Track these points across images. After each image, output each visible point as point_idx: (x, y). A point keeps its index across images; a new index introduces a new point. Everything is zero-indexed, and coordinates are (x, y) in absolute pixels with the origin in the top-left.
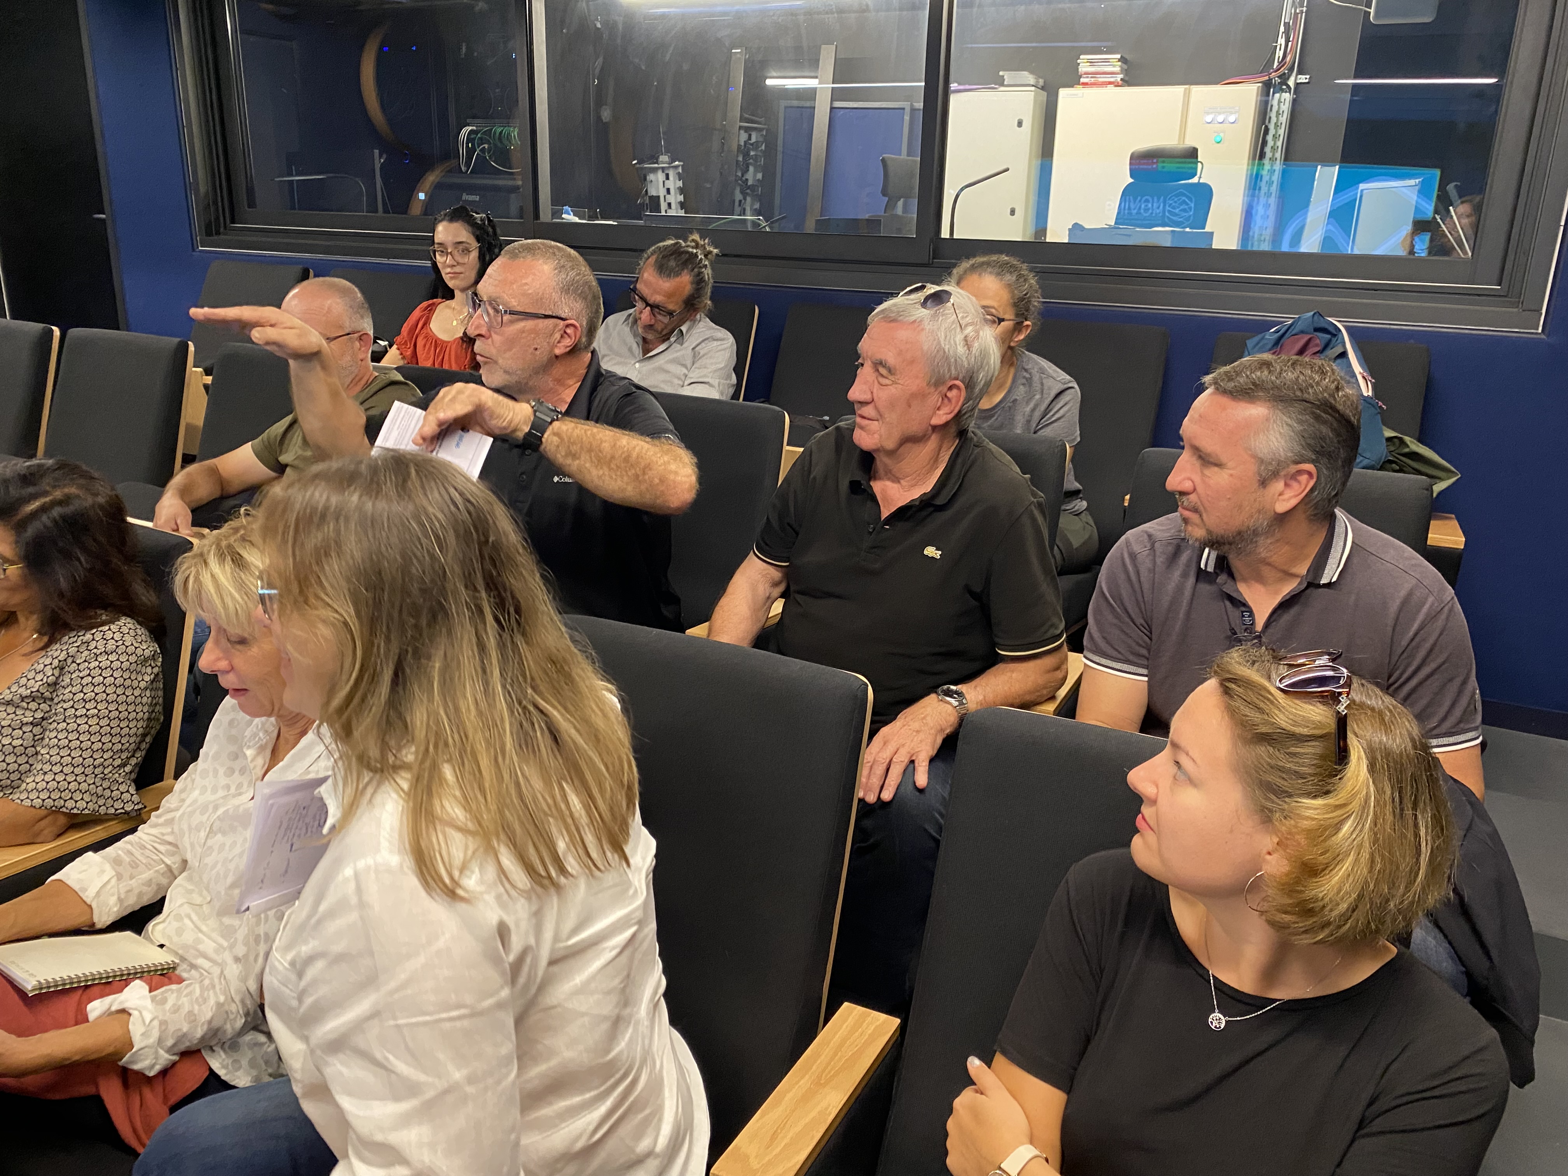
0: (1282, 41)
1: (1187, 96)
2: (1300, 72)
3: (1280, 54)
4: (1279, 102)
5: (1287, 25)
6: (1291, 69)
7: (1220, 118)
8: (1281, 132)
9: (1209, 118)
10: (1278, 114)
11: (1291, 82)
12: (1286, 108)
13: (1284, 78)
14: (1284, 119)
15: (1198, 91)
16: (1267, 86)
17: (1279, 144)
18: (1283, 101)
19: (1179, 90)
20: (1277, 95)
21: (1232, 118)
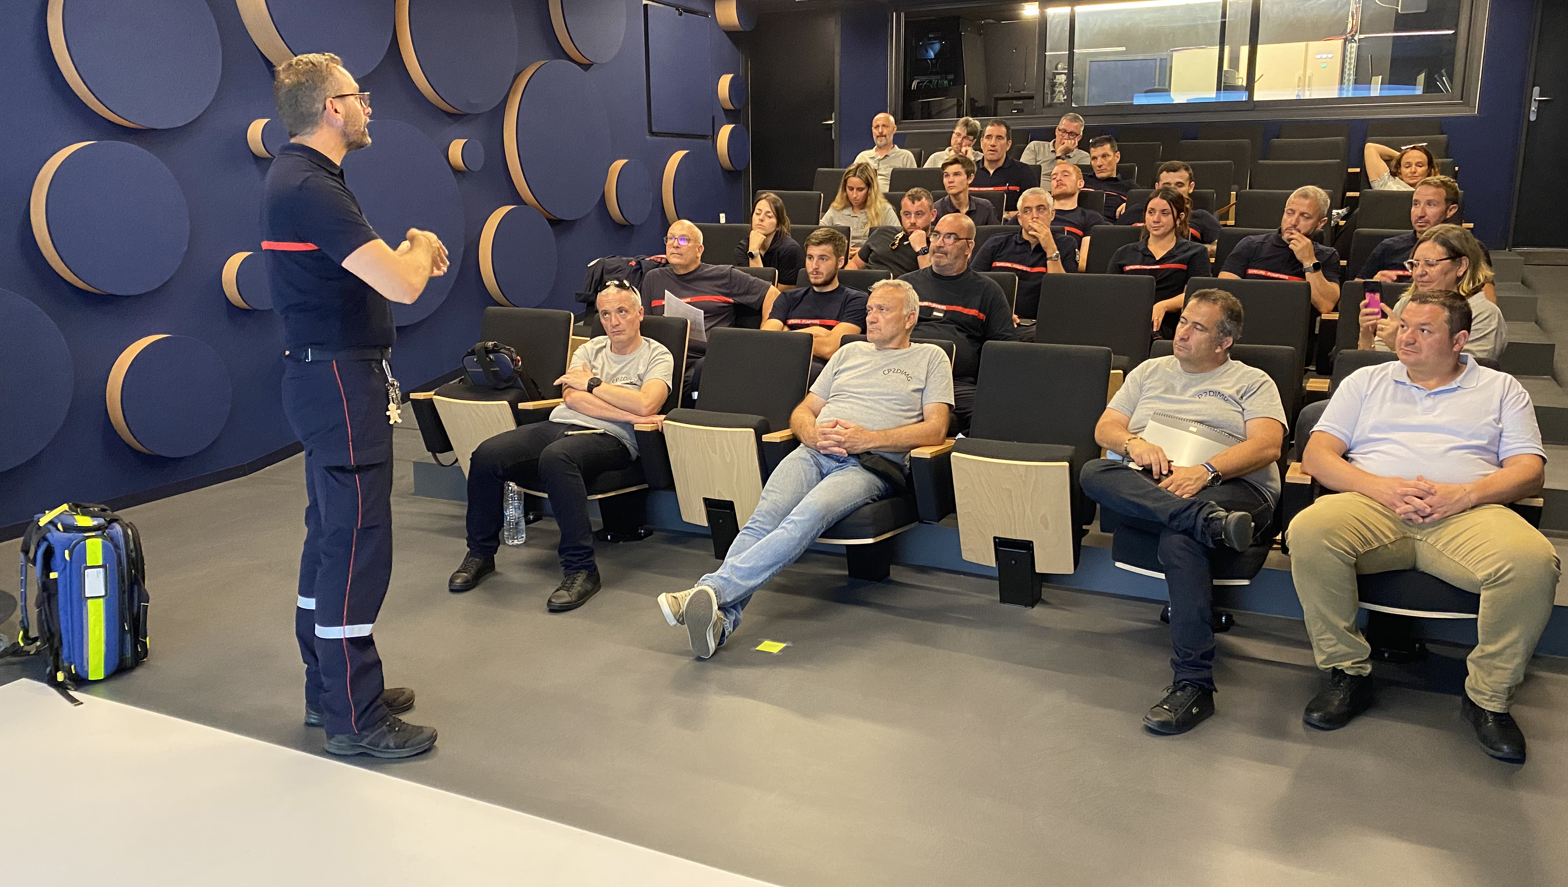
0: (1350, 19)
1: (1307, 46)
2: (1360, 33)
3: (1350, 26)
4: (1351, 47)
5: (1353, 12)
6: (1356, 32)
7: (1324, 56)
8: (1353, 61)
9: (1319, 57)
10: (1351, 53)
11: (1356, 38)
12: (1354, 50)
13: (1353, 36)
14: (1353, 55)
15: (1313, 45)
16: (1346, 40)
17: (1352, 67)
18: (1353, 47)
19: (1303, 44)
20: (1350, 45)
21: (1330, 56)
